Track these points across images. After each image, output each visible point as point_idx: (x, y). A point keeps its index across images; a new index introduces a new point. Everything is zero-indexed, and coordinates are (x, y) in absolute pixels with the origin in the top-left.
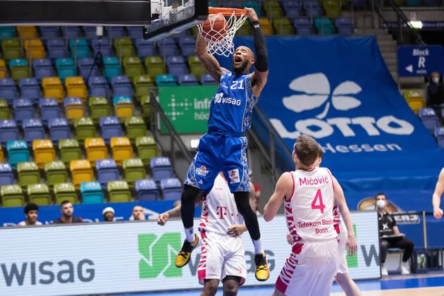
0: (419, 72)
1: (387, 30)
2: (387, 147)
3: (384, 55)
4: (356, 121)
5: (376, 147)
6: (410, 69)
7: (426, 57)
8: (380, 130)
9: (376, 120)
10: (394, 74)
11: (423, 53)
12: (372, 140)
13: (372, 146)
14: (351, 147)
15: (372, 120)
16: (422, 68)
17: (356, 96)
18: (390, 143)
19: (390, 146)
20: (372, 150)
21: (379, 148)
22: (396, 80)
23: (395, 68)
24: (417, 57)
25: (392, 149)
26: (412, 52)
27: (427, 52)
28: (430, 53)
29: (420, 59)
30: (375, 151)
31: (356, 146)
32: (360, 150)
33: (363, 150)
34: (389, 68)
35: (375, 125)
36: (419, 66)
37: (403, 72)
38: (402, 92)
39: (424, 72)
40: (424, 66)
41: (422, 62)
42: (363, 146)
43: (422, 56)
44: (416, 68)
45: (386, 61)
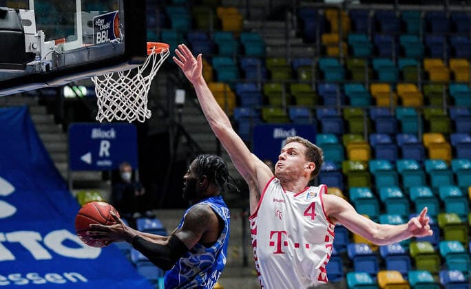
0: (100, 163)
1: (37, 99)
2: (65, 278)
3: (43, 137)
4: (13, 237)
5: (48, 277)
6: (87, 158)
7: (110, 140)
8: (51, 251)
9: (43, 235)
10: (62, 167)
11: (106, 134)
12: (42, 267)
13: (42, 276)
14: (11, 277)
15: (37, 236)
16: (104, 158)
17: (8, 199)
18: (68, 272)
19: (69, 276)
20: (43, 281)
21: (53, 278)
22: (65, 175)
23: (64, 157)
24: (99, 141)
25: (74, 280)
26: (91, 133)
27: (113, 134)
28: (116, 135)
29: (103, 143)
30: (48, 283)
31: (19, 275)
32: (25, 282)
33: (31, 281)
34: (53, 156)
35: (42, 243)
36: (101, 154)
37: (77, 165)
38: (75, 193)
39: (108, 163)
40: (107, 154)
41: (104, 149)
42: (30, 276)
43: (105, 139)
44: (96, 157)
45: (48, 146)
